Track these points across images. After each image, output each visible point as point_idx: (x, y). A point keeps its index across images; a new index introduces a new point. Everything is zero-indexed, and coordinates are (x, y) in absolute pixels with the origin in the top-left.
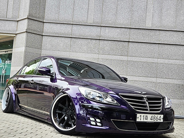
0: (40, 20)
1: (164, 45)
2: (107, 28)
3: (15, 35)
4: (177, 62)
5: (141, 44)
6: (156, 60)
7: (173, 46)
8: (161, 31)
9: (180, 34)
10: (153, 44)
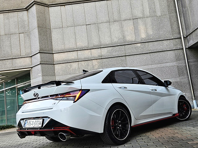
0: (50, 52)
1: (154, 53)
2: (106, 48)
3: (31, 69)
4: (168, 64)
5: (135, 55)
6: (150, 67)
7: (161, 52)
8: (149, 43)
9: (165, 42)
10: (146, 54)
